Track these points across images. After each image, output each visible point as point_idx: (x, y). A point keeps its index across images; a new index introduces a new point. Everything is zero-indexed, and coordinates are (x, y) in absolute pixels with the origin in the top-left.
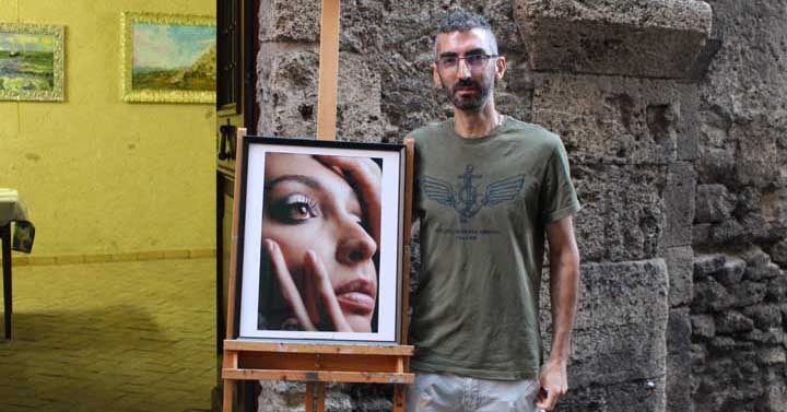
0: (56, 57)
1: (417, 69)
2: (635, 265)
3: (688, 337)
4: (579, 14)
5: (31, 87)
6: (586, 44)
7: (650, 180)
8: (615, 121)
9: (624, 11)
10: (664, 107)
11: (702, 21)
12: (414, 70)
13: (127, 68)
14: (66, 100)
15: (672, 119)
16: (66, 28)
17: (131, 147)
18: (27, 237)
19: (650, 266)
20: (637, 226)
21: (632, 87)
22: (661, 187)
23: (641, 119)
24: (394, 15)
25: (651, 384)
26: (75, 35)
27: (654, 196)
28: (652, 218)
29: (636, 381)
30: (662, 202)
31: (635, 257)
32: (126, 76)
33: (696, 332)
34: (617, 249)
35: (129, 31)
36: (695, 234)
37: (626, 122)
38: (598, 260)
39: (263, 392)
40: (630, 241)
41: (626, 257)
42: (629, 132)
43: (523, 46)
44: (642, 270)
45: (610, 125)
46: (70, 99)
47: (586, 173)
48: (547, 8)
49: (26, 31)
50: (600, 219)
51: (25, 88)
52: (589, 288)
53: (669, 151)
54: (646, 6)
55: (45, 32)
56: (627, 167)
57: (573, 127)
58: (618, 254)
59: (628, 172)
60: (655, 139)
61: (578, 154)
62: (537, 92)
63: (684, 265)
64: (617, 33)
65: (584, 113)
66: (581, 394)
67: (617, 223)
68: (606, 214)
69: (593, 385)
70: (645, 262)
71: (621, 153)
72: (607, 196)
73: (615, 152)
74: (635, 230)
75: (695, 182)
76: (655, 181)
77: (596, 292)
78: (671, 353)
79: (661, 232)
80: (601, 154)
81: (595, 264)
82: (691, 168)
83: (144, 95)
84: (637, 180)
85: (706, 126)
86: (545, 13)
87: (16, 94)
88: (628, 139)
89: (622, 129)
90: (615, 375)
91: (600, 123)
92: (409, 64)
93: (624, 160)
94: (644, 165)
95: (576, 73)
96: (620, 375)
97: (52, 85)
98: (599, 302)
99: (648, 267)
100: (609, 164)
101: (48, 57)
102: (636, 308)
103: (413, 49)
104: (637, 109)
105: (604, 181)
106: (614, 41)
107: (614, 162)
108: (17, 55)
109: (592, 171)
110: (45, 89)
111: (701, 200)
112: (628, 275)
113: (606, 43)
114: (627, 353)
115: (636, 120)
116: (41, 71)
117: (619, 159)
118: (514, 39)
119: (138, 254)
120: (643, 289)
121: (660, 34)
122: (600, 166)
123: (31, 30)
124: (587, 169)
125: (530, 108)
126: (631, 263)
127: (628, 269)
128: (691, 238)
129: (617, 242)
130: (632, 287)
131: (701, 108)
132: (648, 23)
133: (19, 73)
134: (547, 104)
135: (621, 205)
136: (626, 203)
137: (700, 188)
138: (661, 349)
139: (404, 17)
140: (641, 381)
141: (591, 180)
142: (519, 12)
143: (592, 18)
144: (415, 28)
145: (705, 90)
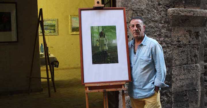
0: (56, 26)
1: (149, 27)
2: (193, 65)
3: (204, 80)
4: (180, 14)
5: (51, 32)
6: (182, 20)
7: (196, 47)
8: (188, 36)
9: (189, 13)
10: (198, 32)
11: (205, 14)
12: (148, 27)
13: (71, 27)
14: (58, 35)
15: (200, 35)
16: (58, 19)
17: (72, 44)
18: (57, 64)
19: (196, 65)
20: (193, 57)
21: (191, 28)
22: (198, 49)
23: (193, 35)
24: (144, 16)
25: (197, 90)
26: (59, 20)
27: (197, 51)
28: (196, 55)
29: (194, 90)
30: (198, 52)
31: (193, 64)
32: (71, 29)
33: (205, 79)
34: (189, 62)
35: (71, 19)
36: (204, 58)
37: (190, 36)
38: (186, 65)
39: (120, 93)
40: (192, 60)
41: (192, 64)
42: (191, 38)
43: (169, 21)
44: (194, 66)
45: (187, 37)
46: (59, 34)
47: (183, 47)
48: (174, 13)
49: (49, 20)
50: (186, 56)
51: (50, 32)
52: (184, 70)
53: (199, 41)
54: (194, 12)
55: (53, 20)
56: (191, 45)
57: (180, 37)
58: (190, 63)
59: (191, 46)
60: (196, 39)
61: (181, 43)
62: (172, 30)
63: (202, 65)
64: (188, 17)
65: (182, 34)
66: (183, 92)
67: (189, 57)
68: (187, 55)
69: (186, 91)
70: (195, 65)
71: (189, 42)
72: (187, 51)
73: (188, 42)
74: (193, 58)
75: (204, 48)
76: (197, 48)
77: (185, 71)
78: (201, 84)
79: (198, 58)
80: (186, 43)
81: (185, 66)
82: (203, 44)
83: (75, 33)
84: (193, 48)
85: (205, 35)
86: (174, 14)
87: (48, 34)
88: (191, 39)
89: (190, 37)
90: (190, 88)
91: (185, 36)
92: (147, 26)
93: (190, 44)
94: (194, 44)
95: (180, 26)
96: (191, 88)
97: (55, 32)
98: (186, 73)
99: (196, 66)
100: (187, 44)
101: (54, 26)
102: (194, 74)
103: (148, 23)
104: (192, 33)
105: (186, 48)
106: (187, 19)
107: (188, 44)
108: (48, 25)
109: (184, 46)
110: (54, 32)
111: (205, 51)
112: (192, 67)
113: (186, 20)
114: (192, 84)
115: (192, 35)
116: (53, 29)
117: (189, 44)
118: (167, 20)
119: (74, 67)
120: (195, 70)
121: (197, 17)
122: (185, 45)
123: (50, 20)
124: (183, 46)
125: (171, 34)
126: (192, 65)
127: (192, 66)
128: (204, 59)
129: (189, 61)
130: (193, 70)
131: (204, 32)
132: (194, 15)
133: (48, 29)
134: (174, 33)
135: (190, 53)
136: (191, 53)
137: (205, 49)
138: (199, 83)
139: (146, 17)
140: (195, 90)
141: (184, 48)
142: (168, 14)
143: (183, 15)
144: (148, 19)
145: (205, 28)
